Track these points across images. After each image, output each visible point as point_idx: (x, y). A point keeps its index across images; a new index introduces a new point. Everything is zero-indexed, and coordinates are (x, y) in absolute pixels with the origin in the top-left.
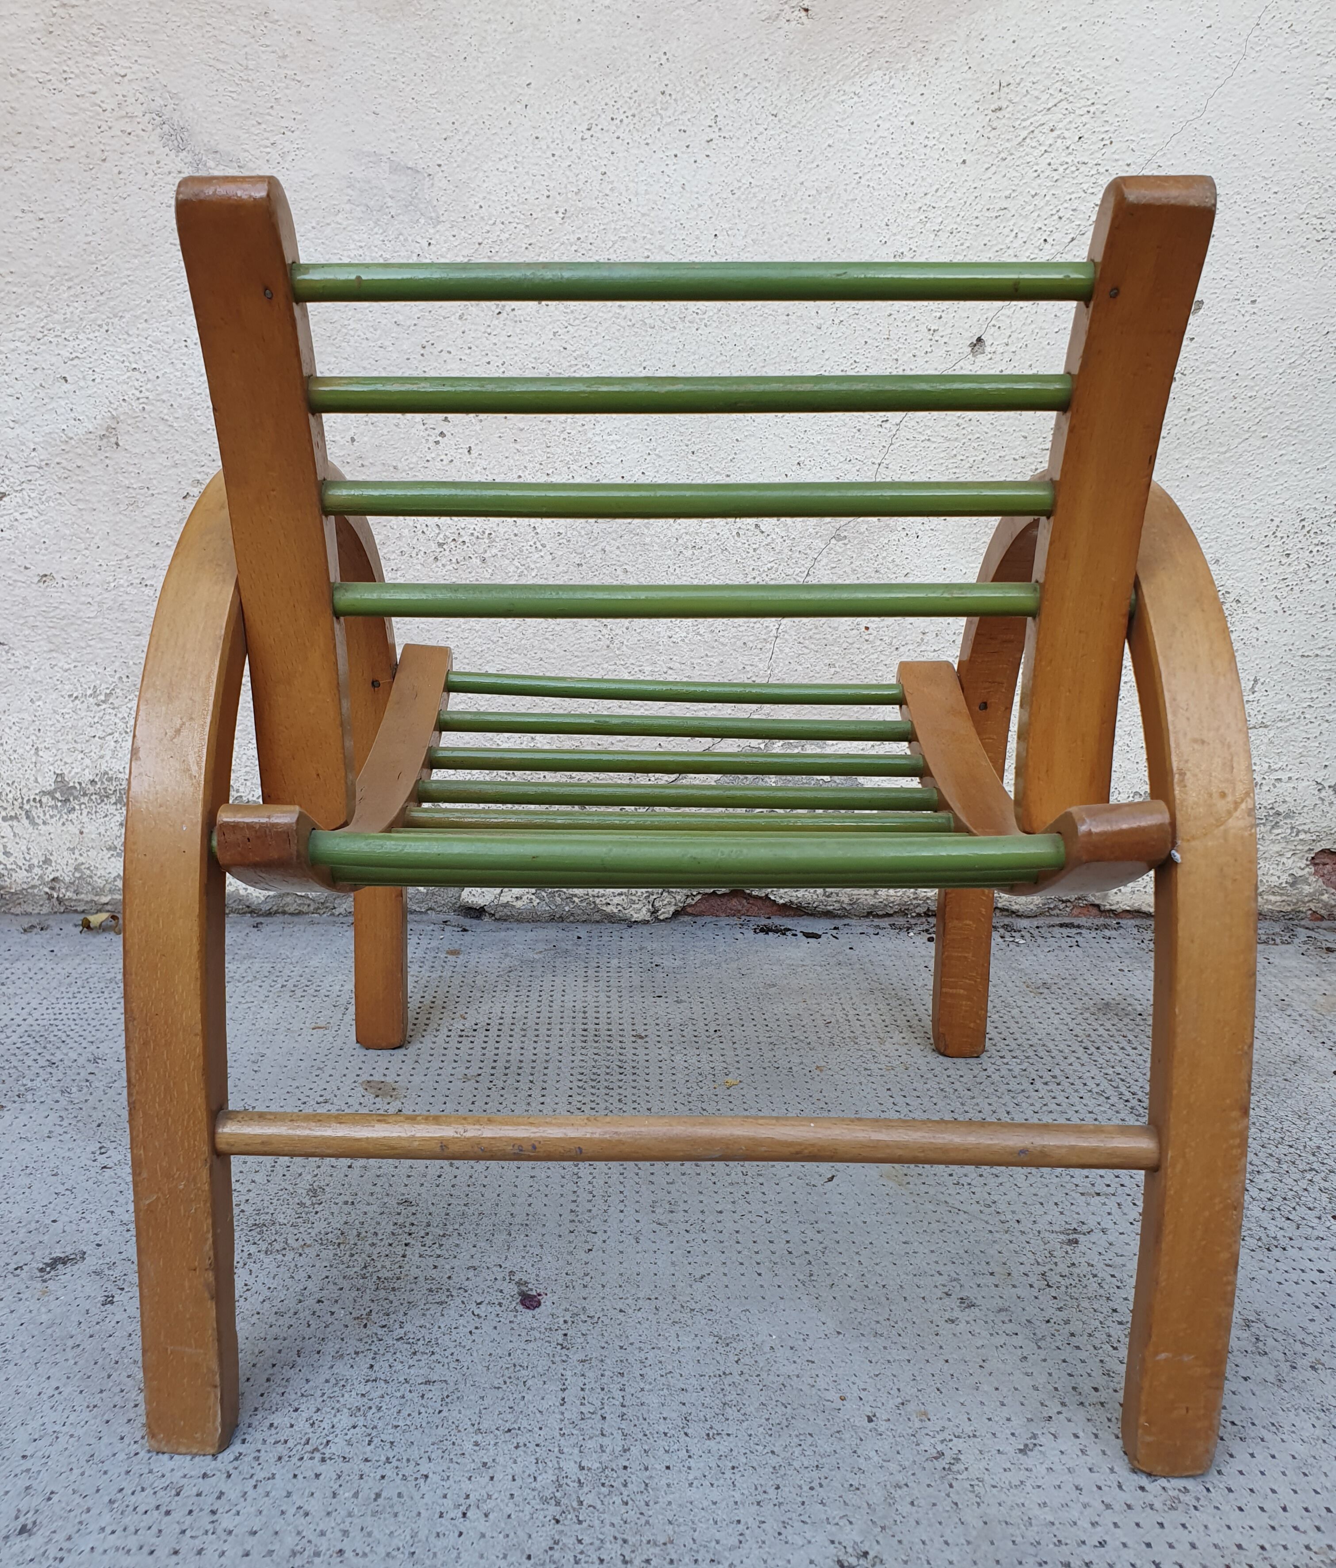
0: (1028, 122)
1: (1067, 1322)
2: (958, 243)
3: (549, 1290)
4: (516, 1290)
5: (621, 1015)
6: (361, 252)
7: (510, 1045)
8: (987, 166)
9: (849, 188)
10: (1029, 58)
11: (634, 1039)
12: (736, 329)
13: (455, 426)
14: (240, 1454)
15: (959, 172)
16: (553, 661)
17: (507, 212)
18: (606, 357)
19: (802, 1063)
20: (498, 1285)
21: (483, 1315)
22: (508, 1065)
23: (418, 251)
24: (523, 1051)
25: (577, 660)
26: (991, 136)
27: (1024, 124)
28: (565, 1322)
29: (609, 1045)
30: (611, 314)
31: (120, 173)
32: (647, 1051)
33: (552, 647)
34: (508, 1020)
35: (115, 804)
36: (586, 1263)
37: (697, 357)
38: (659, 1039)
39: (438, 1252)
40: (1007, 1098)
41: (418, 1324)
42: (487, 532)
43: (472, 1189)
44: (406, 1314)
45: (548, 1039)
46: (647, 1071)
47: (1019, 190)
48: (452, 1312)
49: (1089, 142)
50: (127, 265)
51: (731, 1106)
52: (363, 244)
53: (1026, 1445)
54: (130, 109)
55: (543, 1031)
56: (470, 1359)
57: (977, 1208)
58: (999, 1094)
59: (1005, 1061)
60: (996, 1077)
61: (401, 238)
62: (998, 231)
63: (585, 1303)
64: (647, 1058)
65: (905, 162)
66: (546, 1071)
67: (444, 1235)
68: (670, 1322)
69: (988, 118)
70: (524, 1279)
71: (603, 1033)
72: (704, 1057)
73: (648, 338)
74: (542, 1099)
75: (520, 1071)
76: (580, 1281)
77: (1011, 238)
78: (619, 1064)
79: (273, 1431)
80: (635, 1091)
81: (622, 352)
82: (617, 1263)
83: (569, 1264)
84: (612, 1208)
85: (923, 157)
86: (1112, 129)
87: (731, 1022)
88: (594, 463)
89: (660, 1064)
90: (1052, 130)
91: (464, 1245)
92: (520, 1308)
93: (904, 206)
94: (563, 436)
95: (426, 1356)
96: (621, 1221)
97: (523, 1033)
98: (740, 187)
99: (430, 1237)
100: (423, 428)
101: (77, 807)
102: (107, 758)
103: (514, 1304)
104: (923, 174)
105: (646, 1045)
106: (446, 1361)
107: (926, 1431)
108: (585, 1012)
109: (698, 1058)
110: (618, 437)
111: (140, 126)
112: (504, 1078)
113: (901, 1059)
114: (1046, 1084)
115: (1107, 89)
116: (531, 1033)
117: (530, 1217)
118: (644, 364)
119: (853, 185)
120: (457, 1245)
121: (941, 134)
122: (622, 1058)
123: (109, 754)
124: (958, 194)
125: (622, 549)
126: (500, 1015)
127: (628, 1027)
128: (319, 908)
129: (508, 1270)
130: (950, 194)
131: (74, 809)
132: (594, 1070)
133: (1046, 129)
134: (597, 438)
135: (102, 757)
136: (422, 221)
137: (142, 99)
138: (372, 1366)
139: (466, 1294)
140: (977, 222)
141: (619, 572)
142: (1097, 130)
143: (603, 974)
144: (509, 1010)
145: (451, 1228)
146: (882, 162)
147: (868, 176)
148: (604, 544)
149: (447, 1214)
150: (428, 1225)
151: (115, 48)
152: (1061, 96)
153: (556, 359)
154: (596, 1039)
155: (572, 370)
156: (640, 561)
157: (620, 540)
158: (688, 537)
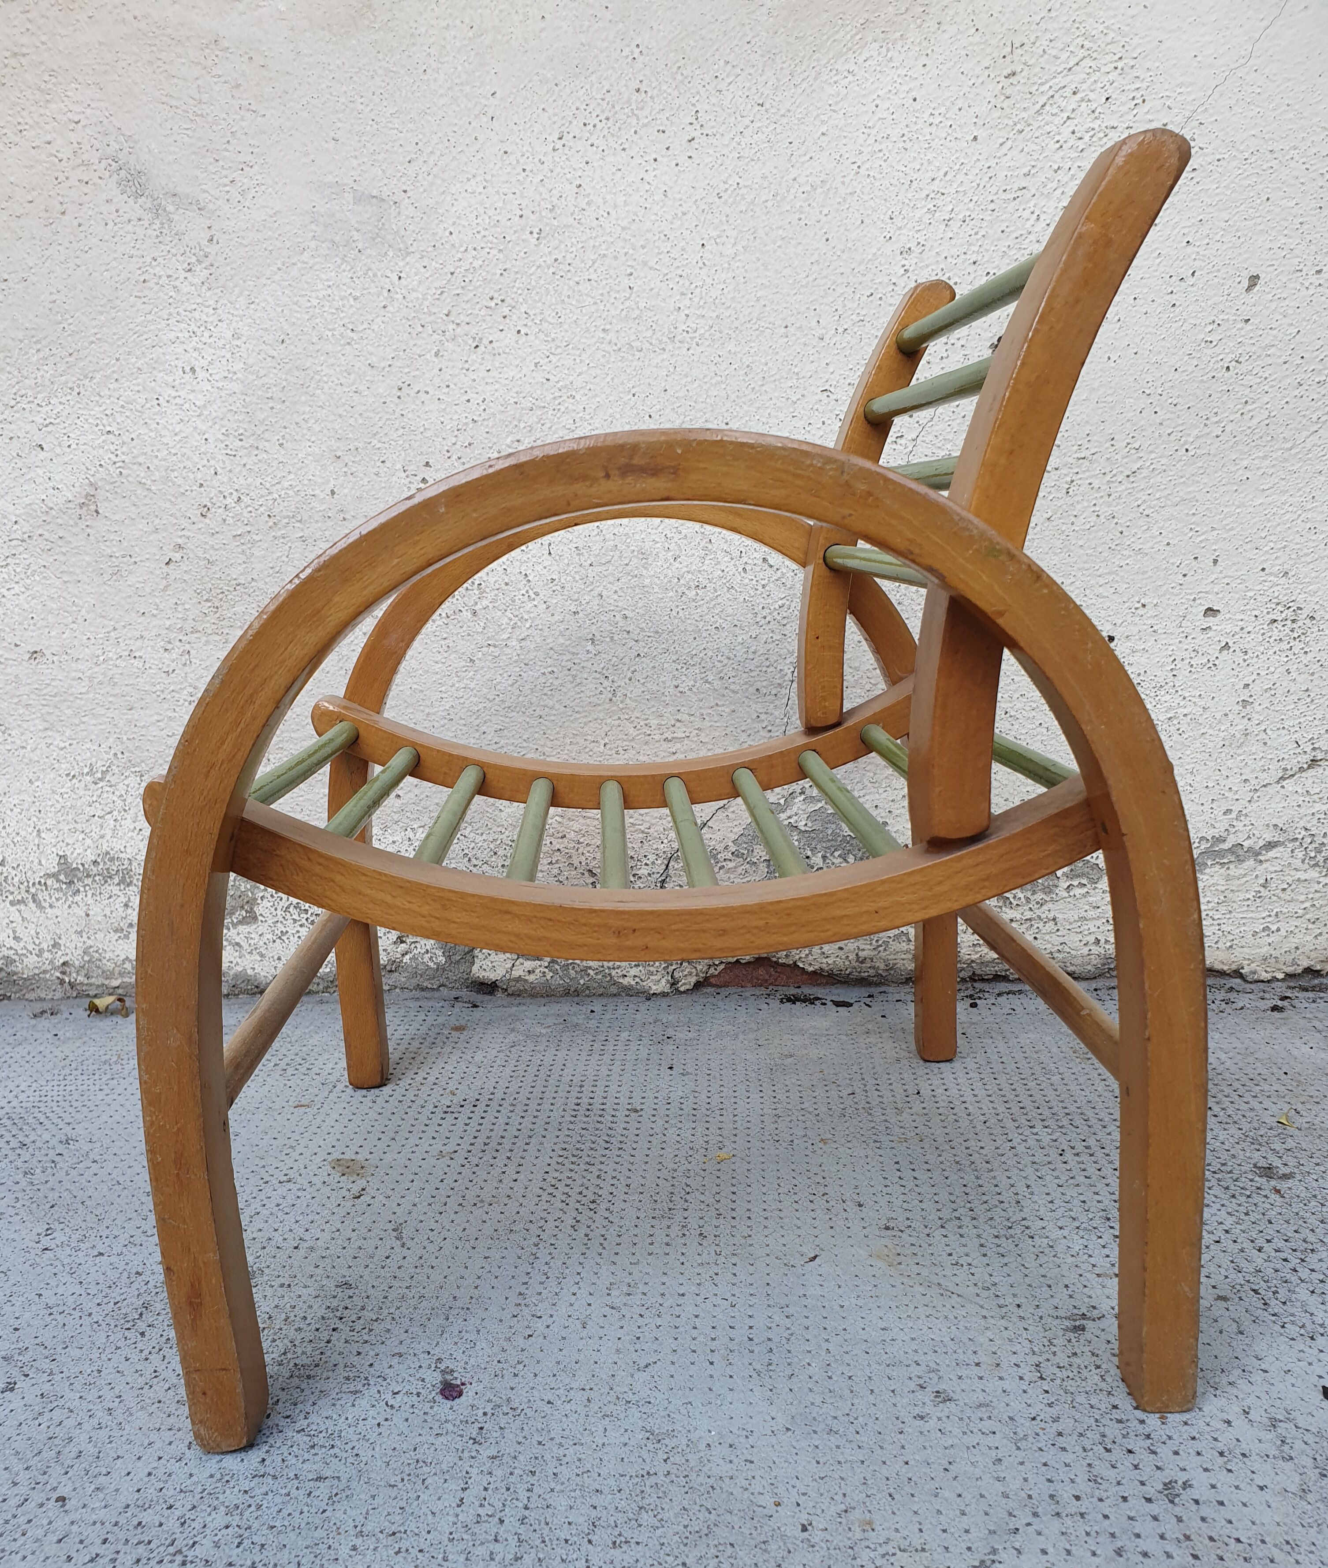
0: (1047, 86)
1: (1056, 1420)
2: (973, 232)
3: (476, 1378)
4: (440, 1378)
5: (619, 1089)
6: (329, 291)
7: (494, 1121)
8: (1001, 141)
9: (847, 180)
10: (1044, 13)
11: (627, 1113)
12: (731, 346)
13: (437, 470)
14: (97, 1555)
15: (969, 151)
16: (553, 717)
17: (479, 236)
18: (592, 387)
19: (805, 1136)
20: (421, 1373)
21: (397, 1406)
22: (487, 1141)
23: (388, 287)
24: (507, 1127)
25: (578, 715)
26: (1004, 106)
27: (1042, 89)
28: (485, 1414)
29: (600, 1119)
30: (594, 340)
31: (80, 225)
32: (639, 1125)
33: (551, 703)
34: (499, 1095)
35: (118, 884)
36: (523, 1350)
37: (689, 379)
38: (654, 1112)
39: (366, 1338)
40: (1029, 1171)
41: (325, 1414)
42: (477, 582)
43: (418, 1271)
44: (314, 1404)
45: (536, 1114)
46: (634, 1146)
47: (1039, 165)
48: (364, 1403)
49: (1118, 103)
50: (94, 323)
51: (718, 1181)
52: (331, 283)
54: (85, 157)
55: (533, 1106)
56: (370, 1453)
57: (973, 1290)
58: (1020, 1166)
59: (1035, 1131)
60: (1021, 1149)
61: (370, 273)
62: (1017, 214)
63: (510, 1394)
64: (637, 1132)
65: (908, 145)
66: (526, 1147)
67: (376, 1320)
68: (600, 1415)
69: (1000, 85)
70: (451, 1367)
71: (597, 1106)
72: (700, 1130)
73: (635, 363)
74: (515, 1176)
75: (499, 1147)
76: (510, 1370)
77: (1031, 222)
78: (607, 1138)
79: (139, 1530)
80: (618, 1167)
81: (609, 379)
82: (556, 1350)
83: (504, 1350)
84: (565, 1291)
85: (928, 137)
86: (1145, 84)
87: (736, 1094)
89: (650, 1139)
90: (1074, 93)
91: (396, 1331)
92: (439, 1398)
93: (910, 196)
95: (324, 1450)
96: (571, 1305)
97: (511, 1108)
98: (726, 190)
99: (362, 1321)
100: (404, 475)
101: (82, 889)
102: (108, 837)
103: (433, 1394)
104: (930, 156)
105: (640, 1119)
106: (345, 1455)
107: (867, 1543)
108: (581, 1086)
109: (693, 1132)
111: (97, 174)
112: (481, 1155)
113: (917, 1131)
114: (1077, 1155)
115: (1136, 40)
116: (519, 1109)
117: (474, 1301)
118: (633, 391)
119: (851, 177)
120: (388, 1331)
121: (948, 110)
122: (610, 1132)
123: (109, 833)
124: (970, 177)
125: (620, 593)
126: (492, 1090)
127: (624, 1100)
128: (328, 987)
129: (436, 1358)
130: (960, 177)
131: (78, 891)
132: (578, 1146)
133: (1068, 92)
135: (102, 837)
136: (391, 254)
137: (97, 145)
138: (264, 1460)
139: (384, 1383)
140: (992, 206)
141: (618, 618)
142: (1126, 88)
143: (610, 1047)
144: (503, 1084)
145: (385, 1312)
146: (883, 147)
147: (867, 165)
148: (601, 588)
149: (386, 1298)
150: (363, 1308)
151: (68, 93)
152: (1082, 53)
153: (539, 392)
154: (587, 1113)
155: (557, 402)
156: (640, 605)
157: (617, 583)
158: (690, 576)
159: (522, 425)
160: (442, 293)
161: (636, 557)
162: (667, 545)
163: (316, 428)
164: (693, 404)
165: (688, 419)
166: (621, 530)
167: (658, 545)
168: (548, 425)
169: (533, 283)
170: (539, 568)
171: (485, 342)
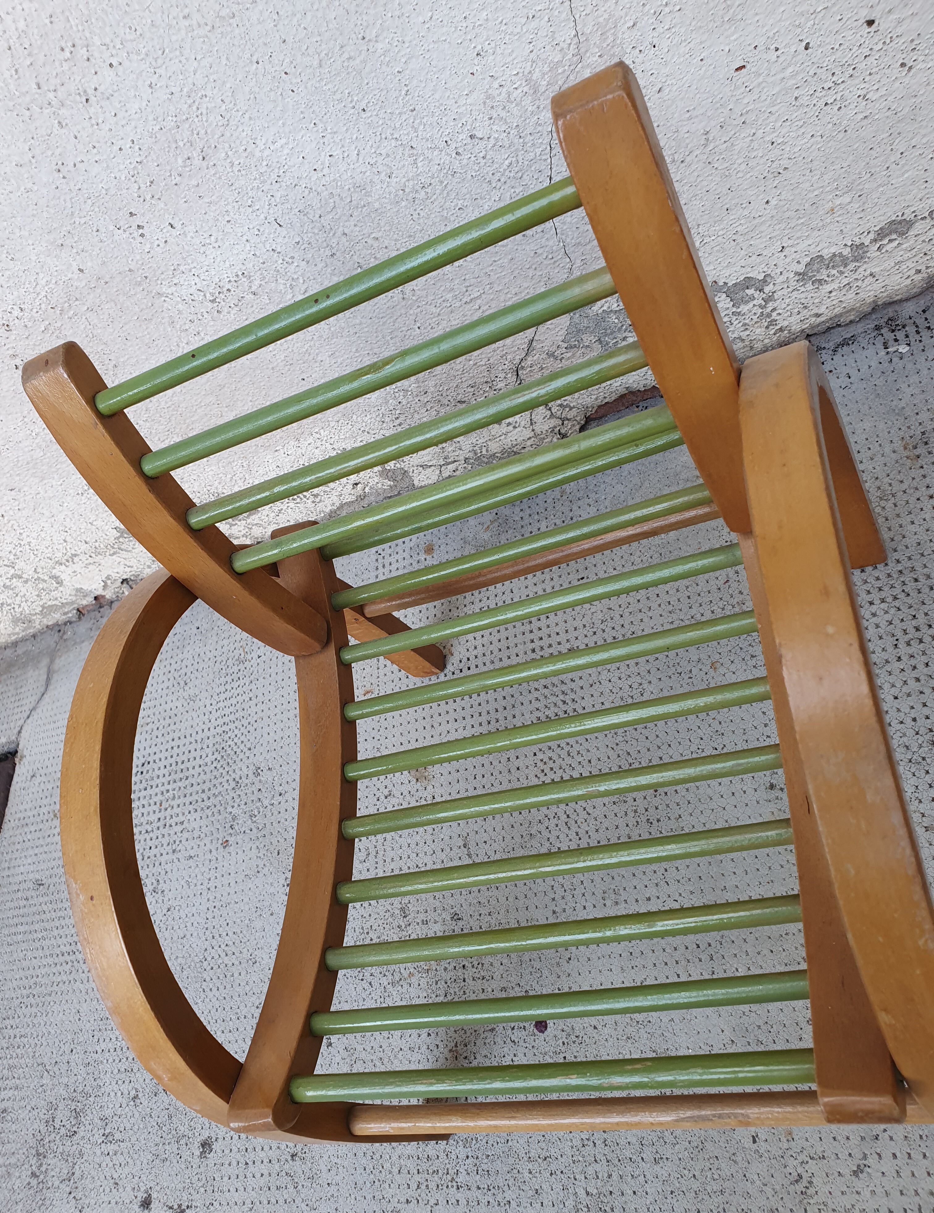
13: (143, 214)
16: (366, 330)
18: (215, 77)
25: (385, 320)
28: (564, 1044)
30: (183, 32)
33: (358, 321)
36: (568, 973)
37: (299, 16)
39: (482, 973)
41: (483, 1053)
42: (240, 273)
44: (475, 1044)
48: (499, 1040)
51: (648, 744)
53: (859, 1166)
68: (624, 1038)
73: (237, 31)
74: (517, 763)
78: (563, 697)
81: (224, 61)
83: (558, 976)
84: (577, 903)
88: (281, 173)
91: (494, 966)
94: (236, 169)
100: (121, 231)
103: (532, 1027)
107: (791, 1153)
110: (284, 141)
118: (255, 59)
125: (360, 224)
134: (267, 152)
141: (370, 241)
148: (341, 229)
155: (194, 108)
156: (382, 224)
157: (352, 219)
158: (411, 183)
159: (181, 144)
160: (16, 71)
161: (355, 191)
162: (375, 170)
163: (25, 233)
164: (319, 39)
165: (323, 55)
166: (327, 179)
167: (368, 174)
168: (202, 132)
169: (86, 12)
170: (280, 240)
171: (91, 92)
